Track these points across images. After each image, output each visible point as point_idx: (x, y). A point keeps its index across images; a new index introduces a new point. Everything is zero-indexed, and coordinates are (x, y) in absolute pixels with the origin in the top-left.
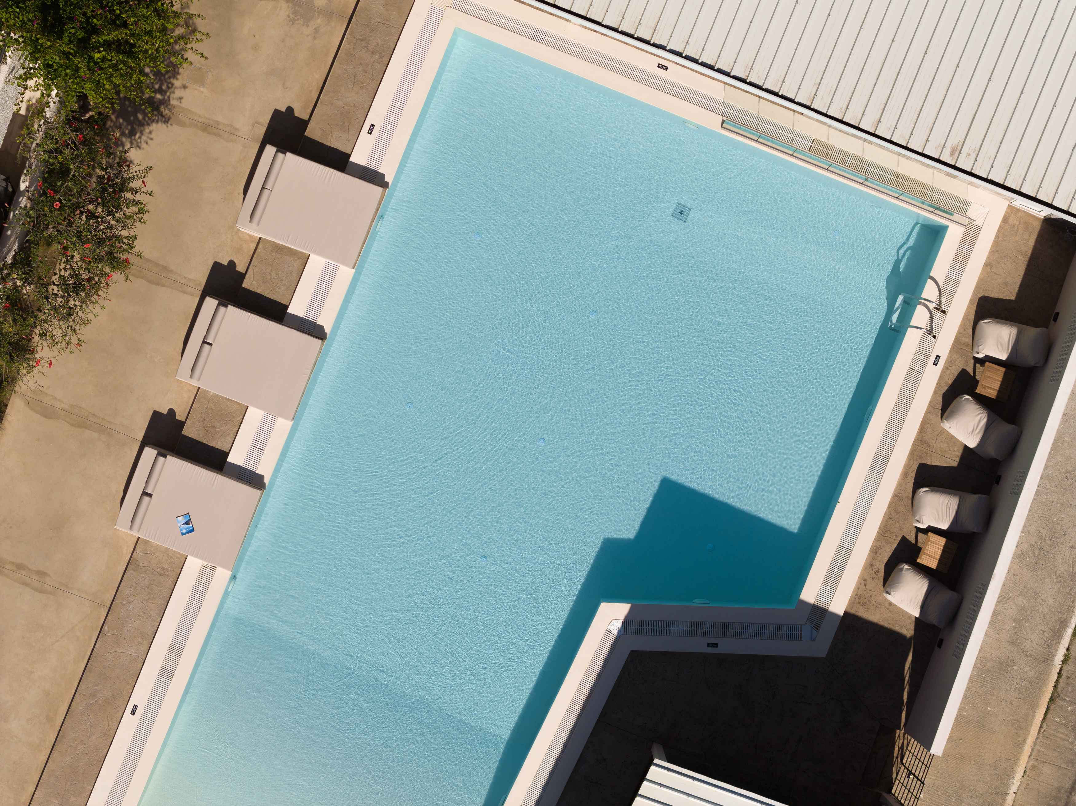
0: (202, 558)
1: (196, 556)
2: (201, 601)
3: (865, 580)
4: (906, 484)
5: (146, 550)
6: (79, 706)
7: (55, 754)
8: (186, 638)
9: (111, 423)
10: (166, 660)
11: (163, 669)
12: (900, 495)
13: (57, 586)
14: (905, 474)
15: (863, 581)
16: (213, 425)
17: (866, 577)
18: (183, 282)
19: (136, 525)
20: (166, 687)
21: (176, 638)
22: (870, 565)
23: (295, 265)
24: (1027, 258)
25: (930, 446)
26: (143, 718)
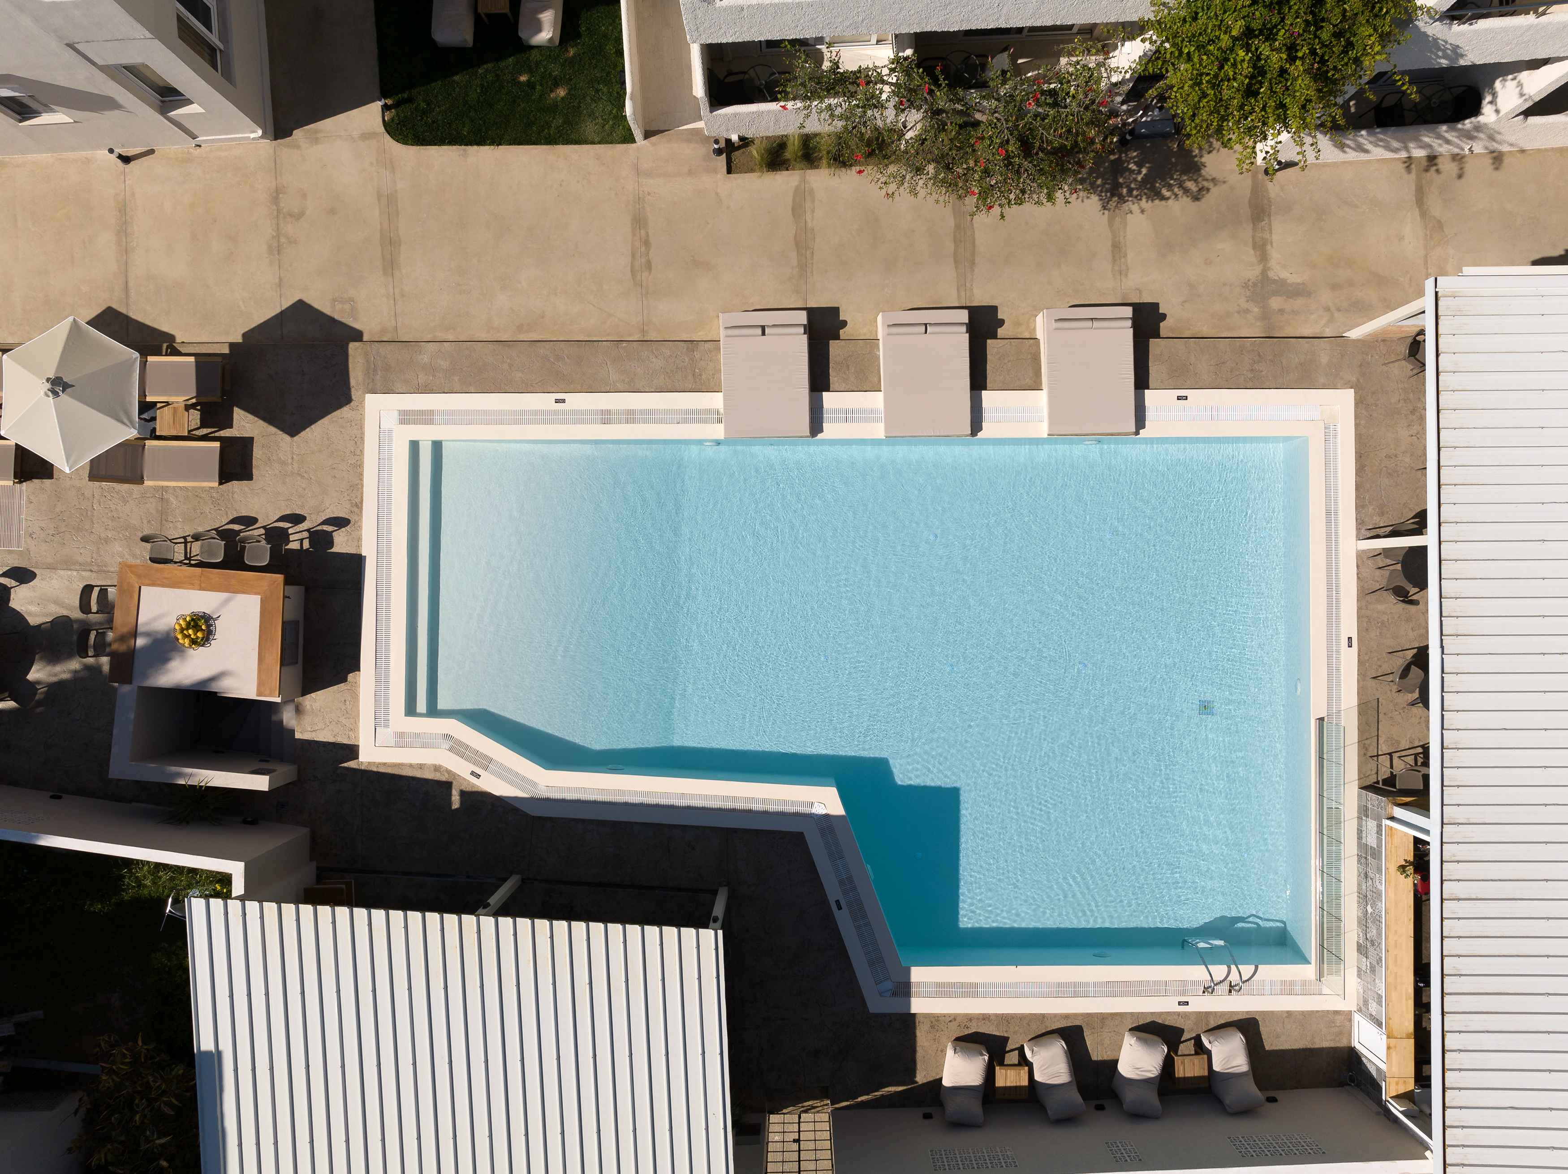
0: (725, 406)
1: (725, 400)
2: (686, 421)
3: (955, 1019)
4: (1058, 1021)
5: (710, 351)
6: (542, 350)
7: (490, 345)
8: (645, 421)
9: (812, 272)
10: (618, 412)
11: (609, 412)
12: (1046, 1019)
13: (644, 284)
14: (1067, 1016)
15: (954, 1018)
16: (850, 367)
17: (958, 1020)
18: (967, 284)
19: (731, 332)
20: (592, 422)
21: (642, 412)
22: (970, 1018)
23: (1027, 380)
24: (1310, 1046)
25: (1102, 1028)
26: (556, 412)
